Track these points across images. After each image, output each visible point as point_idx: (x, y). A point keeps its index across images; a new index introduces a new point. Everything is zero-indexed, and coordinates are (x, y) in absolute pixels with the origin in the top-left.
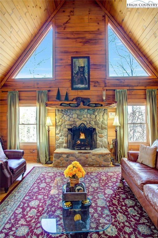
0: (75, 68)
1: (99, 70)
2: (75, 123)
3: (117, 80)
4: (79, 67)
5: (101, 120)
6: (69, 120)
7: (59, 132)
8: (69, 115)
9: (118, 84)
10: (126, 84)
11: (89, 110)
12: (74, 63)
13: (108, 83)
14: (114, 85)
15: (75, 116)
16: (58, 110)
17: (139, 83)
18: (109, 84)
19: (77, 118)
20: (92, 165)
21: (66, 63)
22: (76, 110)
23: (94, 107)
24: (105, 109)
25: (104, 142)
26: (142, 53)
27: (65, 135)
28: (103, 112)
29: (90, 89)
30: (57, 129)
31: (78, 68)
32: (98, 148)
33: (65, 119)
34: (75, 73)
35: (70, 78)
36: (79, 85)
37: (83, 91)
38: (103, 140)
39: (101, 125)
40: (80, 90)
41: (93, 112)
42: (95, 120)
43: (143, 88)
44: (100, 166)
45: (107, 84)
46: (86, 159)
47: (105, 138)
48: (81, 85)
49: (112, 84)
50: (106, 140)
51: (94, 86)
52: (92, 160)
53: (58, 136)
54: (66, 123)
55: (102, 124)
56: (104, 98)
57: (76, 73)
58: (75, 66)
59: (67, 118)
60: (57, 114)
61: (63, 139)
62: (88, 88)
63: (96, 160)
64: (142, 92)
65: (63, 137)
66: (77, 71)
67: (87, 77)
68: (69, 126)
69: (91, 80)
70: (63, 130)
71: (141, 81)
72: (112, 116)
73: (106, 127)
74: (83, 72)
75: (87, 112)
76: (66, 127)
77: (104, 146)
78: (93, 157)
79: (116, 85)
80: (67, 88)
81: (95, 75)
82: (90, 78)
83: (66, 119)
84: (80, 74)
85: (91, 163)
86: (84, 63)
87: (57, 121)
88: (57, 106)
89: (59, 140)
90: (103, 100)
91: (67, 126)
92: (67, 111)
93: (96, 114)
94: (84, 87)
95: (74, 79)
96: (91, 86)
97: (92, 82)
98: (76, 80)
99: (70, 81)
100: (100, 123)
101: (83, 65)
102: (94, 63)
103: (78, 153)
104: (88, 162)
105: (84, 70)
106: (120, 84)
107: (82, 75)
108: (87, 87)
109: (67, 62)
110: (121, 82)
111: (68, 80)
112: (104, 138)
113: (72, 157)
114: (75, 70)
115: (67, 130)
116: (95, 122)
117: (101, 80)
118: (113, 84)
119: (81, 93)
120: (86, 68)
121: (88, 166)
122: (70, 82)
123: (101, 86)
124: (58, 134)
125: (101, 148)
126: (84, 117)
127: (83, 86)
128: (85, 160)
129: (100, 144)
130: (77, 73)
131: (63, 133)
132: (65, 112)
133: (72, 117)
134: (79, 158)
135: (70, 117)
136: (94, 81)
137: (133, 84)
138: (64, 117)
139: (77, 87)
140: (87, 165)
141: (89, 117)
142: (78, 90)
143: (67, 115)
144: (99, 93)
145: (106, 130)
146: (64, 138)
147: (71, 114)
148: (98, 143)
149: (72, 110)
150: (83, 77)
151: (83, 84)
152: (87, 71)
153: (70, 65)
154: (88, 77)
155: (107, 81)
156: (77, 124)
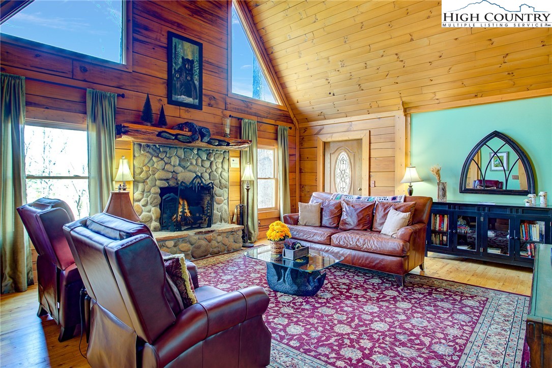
0: (175, 57)
1: (217, 75)
2: (174, 176)
3: (242, 102)
4: (183, 58)
5: (220, 171)
6: (163, 169)
7: (140, 197)
8: (162, 159)
9: (243, 108)
10: (253, 111)
11: (201, 149)
12: (173, 45)
13: (230, 104)
14: (238, 109)
15: (175, 161)
16: (140, 145)
17: (269, 113)
18: (232, 106)
19: (179, 165)
20: (217, 252)
21: (156, 39)
22: (176, 148)
23: (216, 145)
24: (225, 152)
25: (223, 212)
26: (273, 67)
27: (155, 201)
28: (222, 156)
29: (201, 109)
30: (135, 191)
31: (181, 60)
32: (215, 223)
33: (155, 166)
34: (175, 69)
35: (165, 76)
36: (183, 96)
37: (190, 110)
38: (222, 207)
39: (218, 181)
40: (184, 108)
41: (208, 155)
42: (211, 170)
43: (273, 122)
44: (229, 252)
45: (229, 106)
46: (208, 243)
47: (224, 204)
48: (187, 98)
49: (235, 106)
50: (226, 207)
51: (209, 105)
52: (217, 245)
53: (138, 205)
54: (156, 176)
55: (220, 178)
56: (228, 131)
57: (177, 68)
58: (175, 53)
59: (158, 165)
60: (137, 155)
61: (149, 211)
62: (199, 107)
63: (223, 242)
64: (271, 129)
65: (149, 207)
66: (179, 66)
67: (197, 83)
68: (164, 182)
69: (204, 91)
70: (149, 192)
71: (272, 111)
72: (235, 165)
73: (226, 184)
74: (190, 72)
75: (197, 154)
76: (155, 185)
77: (224, 220)
78: (220, 238)
79: (241, 110)
80: (159, 98)
81: (210, 82)
82: (203, 87)
83: (158, 168)
84: (185, 74)
85: (215, 250)
86: (193, 53)
87: (138, 171)
88: (151, 136)
89: (142, 213)
90: (225, 135)
91: (158, 183)
92: (159, 149)
93: (212, 159)
94: (192, 103)
95: (174, 82)
96: (204, 103)
97: (205, 95)
98: (178, 85)
99: (165, 83)
100: (218, 176)
101: (190, 58)
102: (210, 61)
103: (196, 234)
104: (211, 250)
105: (192, 67)
106: (246, 109)
107: (189, 78)
108: (198, 104)
109: (160, 40)
110: (248, 107)
111: (162, 81)
112: (222, 204)
113: (184, 244)
114: (175, 63)
115: (159, 191)
116: (210, 175)
117: (219, 94)
118: (237, 107)
119: (187, 113)
120: (196, 64)
121: (211, 256)
122: (165, 85)
123: (220, 107)
124: (139, 201)
125: (220, 223)
126: (191, 164)
127: (189, 100)
128: (207, 245)
129: (219, 215)
130: (180, 71)
131: (149, 199)
132: (155, 151)
133: (170, 163)
134: (196, 244)
135: (166, 163)
136: (208, 96)
137: (262, 114)
138: (152, 161)
139: (180, 100)
140: (209, 255)
141: (200, 165)
142: (181, 108)
143: (157, 157)
144: (217, 120)
145: (227, 190)
146: (153, 209)
147: (168, 156)
148: (215, 213)
149: (170, 148)
150: (191, 83)
151: (190, 96)
152: (198, 71)
153: (165, 47)
154: (199, 84)
155: (228, 101)
156: (179, 179)
